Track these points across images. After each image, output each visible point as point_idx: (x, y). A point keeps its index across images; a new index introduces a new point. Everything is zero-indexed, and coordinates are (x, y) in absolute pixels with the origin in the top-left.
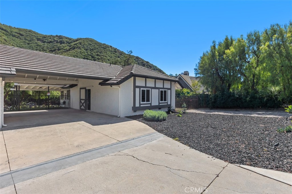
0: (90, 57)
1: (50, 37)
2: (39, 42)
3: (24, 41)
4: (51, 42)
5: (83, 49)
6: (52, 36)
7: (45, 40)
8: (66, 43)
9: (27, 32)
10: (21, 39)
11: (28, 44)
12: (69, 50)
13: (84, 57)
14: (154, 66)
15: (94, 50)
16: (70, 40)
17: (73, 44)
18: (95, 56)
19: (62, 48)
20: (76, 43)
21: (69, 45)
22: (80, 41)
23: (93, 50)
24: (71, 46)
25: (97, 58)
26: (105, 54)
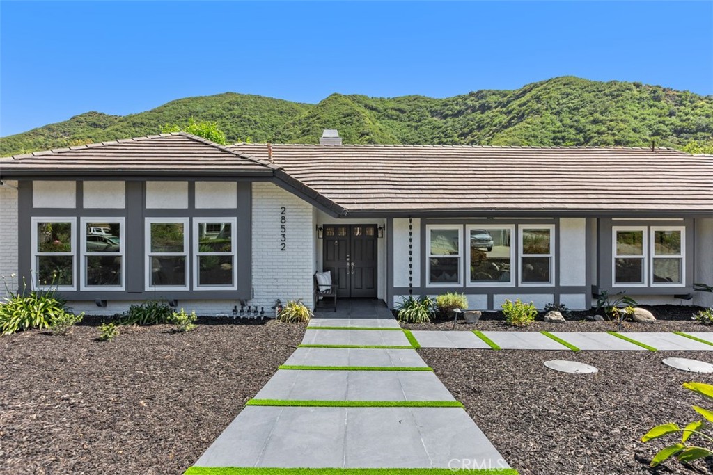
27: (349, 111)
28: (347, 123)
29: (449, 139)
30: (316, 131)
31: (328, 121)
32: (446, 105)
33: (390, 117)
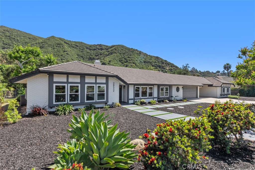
0: (124, 59)
1: (94, 45)
2: (88, 50)
3: (79, 50)
4: (95, 49)
5: (118, 54)
6: (95, 45)
7: (91, 49)
8: (105, 50)
9: (80, 44)
10: (77, 49)
11: (82, 52)
12: (108, 55)
13: (119, 59)
14: (171, 64)
15: (126, 54)
16: (107, 47)
17: (110, 50)
18: (127, 58)
19: (103, 54)
20: (112, 49)
21: (107, 51)
22: (114, 47)
23: (124, 53)
24: (109, 51)
25: (129, 59)
26: (134, 56)
27: (59, 43)
28: (59, 47)
29: (92, 56)
30: (46, 48)
31: (51, 45)
32: (91, 47)
33: (73, 47)
